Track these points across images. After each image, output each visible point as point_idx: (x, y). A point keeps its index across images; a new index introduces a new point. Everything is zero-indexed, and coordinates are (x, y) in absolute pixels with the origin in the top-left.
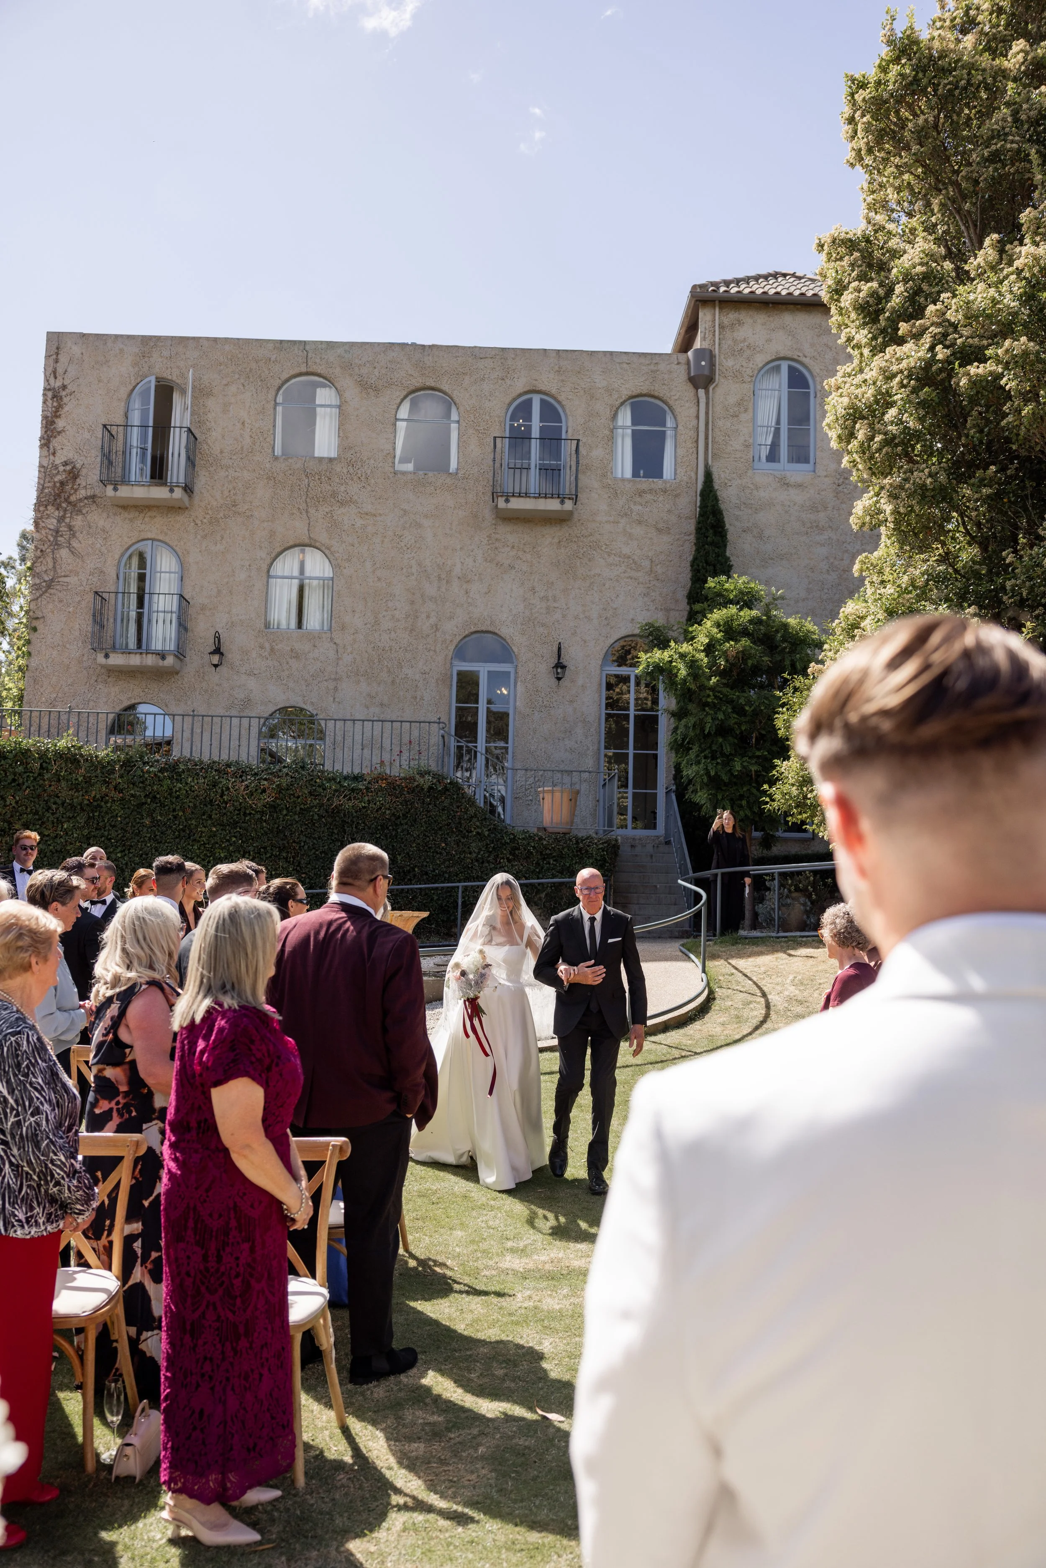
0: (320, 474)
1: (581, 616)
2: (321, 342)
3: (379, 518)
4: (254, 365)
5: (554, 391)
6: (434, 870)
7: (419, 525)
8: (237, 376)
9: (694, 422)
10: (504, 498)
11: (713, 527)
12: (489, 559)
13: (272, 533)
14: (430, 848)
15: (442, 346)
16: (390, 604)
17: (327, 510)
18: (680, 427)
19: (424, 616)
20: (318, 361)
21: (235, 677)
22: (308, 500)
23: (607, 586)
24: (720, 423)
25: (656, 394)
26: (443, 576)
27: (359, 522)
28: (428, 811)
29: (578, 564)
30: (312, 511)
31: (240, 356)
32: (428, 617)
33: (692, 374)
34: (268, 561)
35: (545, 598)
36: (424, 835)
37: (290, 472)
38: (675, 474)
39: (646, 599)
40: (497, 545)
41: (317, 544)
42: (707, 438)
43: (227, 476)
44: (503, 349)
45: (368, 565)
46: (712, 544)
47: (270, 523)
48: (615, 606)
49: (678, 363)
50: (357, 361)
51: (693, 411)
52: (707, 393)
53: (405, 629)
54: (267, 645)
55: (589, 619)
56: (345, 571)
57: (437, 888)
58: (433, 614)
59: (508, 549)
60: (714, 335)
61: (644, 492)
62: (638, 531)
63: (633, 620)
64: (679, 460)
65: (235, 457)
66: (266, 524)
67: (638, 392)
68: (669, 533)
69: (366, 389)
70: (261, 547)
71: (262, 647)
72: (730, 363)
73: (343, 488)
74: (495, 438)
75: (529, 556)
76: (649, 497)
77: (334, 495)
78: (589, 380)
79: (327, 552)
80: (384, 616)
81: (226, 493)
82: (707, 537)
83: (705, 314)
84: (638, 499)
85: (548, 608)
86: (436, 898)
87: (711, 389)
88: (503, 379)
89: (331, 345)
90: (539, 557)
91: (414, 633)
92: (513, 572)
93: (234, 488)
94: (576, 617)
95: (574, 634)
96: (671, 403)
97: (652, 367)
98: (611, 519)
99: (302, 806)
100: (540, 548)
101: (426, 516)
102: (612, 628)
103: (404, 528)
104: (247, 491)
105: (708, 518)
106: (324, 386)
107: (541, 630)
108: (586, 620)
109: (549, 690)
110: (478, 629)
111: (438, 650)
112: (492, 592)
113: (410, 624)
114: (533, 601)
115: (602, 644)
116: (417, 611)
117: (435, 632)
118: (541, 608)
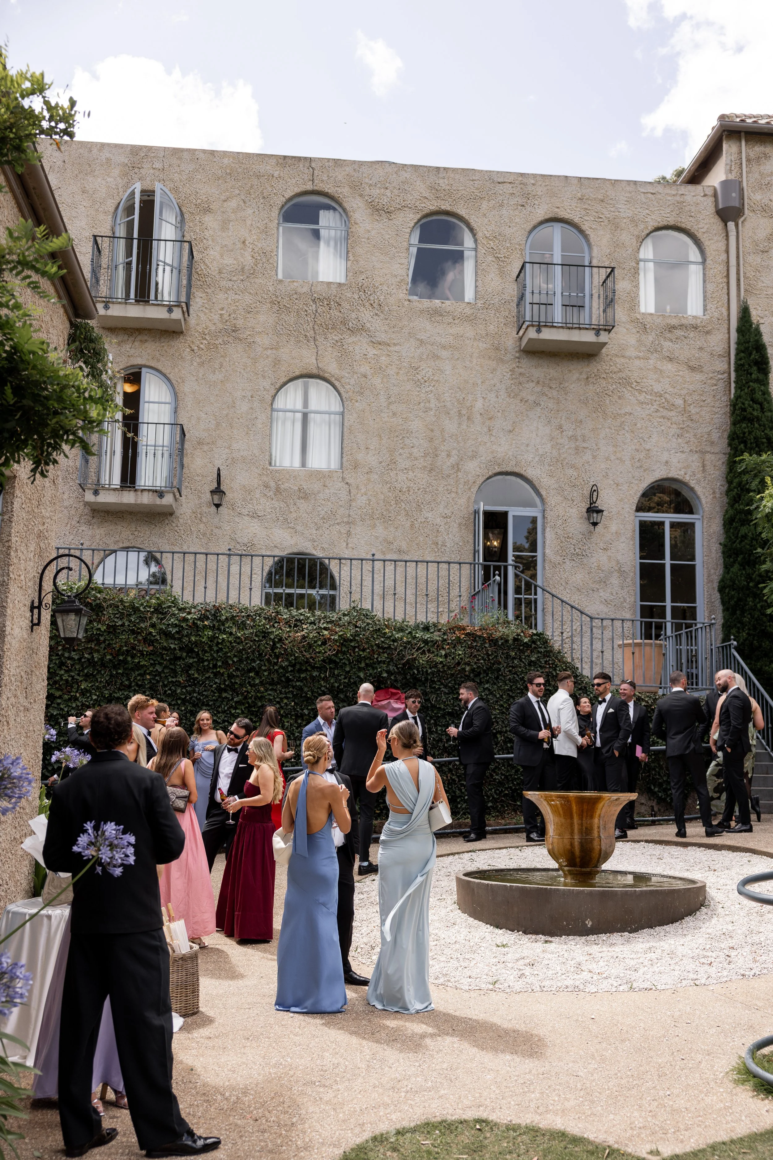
0: (328, 299)
1: (613, 458)
2: (329, 160)
3: (392, 348)
4: (255, 182)
5: (576, 220)
7: (436, 357)
8: (237, 192)
9: (724, 256)
10: (535, 328)
11: (756, 363)
12: (512, 395)
13: (277, 362)
15: (457, 169)
16: (407, 441)
17: (336, 338)
18: (708, 261)
19: (444, 454)
20: (325, 178)
21: (237, 519)
22: (316, 327)
23: (639, 425)
24: (750, 259)
25: (683, 226)
26: (464, 412)
27: (372, 352)
29: (608, 402)
30: (320, 339)
31: (239, 170)
32: (448, 456)
33: (720, 207)
34: (273, 392)
35: (573, 438)
37: (295, 296)
38: (705, 310)
39: (680, 440)
40: (521, 379)
41: (326, 375)
42: (738, 273)
43: (227, 299)
44: (522, 175)
45: (382, 399)
46: (757, 381)
47: (274, 352)
48: (647, 447)
49: (705, 195)
50: (367, 180)
51: (722, 246)
52: (737, 226)
53: (424, 468)
54: (272, 484)
55: (620, 460)
56: (357, 404)
58: (454, 452)
59: (532, 385)
60: (741, 168)
61: (674, 327)
62: (669, 367)
63: (667, 462)
64: (709, 295)
65: (235, 279)
66: (270, 351)
67: (665, 223)
68: (702, 372)
69: (377, 210)
70: (264, 377)
71: (267, 486)
72: (758, 197)
73: (354, 315)
74: (525, 262)
75: (555, 393)
76: (679, 333)
77: (344, 323)
78: (612, 209)
79: (337, 384)
80: (400, 454)
81: (226, 317)
82: (751, 374)
83: (730, 146)
84: (669, 335)
85: (577, 449)
87: (740, 222)
88: (523, 206)
89: (338, 163)
90: (566, 394)
91: (434, 473)
92: (539, 409)
93: (235, 312)
94: (607, 459)
95: (606, 476)
96: (699, 235)
97: (678, 198)
98: (641, 354)
99: (367, 661)
100: (567, 384)
101: (444, 347)
102: (645, 470)
103: (421, 359)
104: (248, 315)
105: (750, 354)
106: (328, 207)
107: (571, 472)
108: (617, 462)
109: (581, 536)
110: (504, 470)
111: (460, 492)
112: (516, 430)
113: (429, 462)
114: (560, 441)
115: (636, 488)
116: (436, 449)
117: (457, 472)
118: (570, 448)
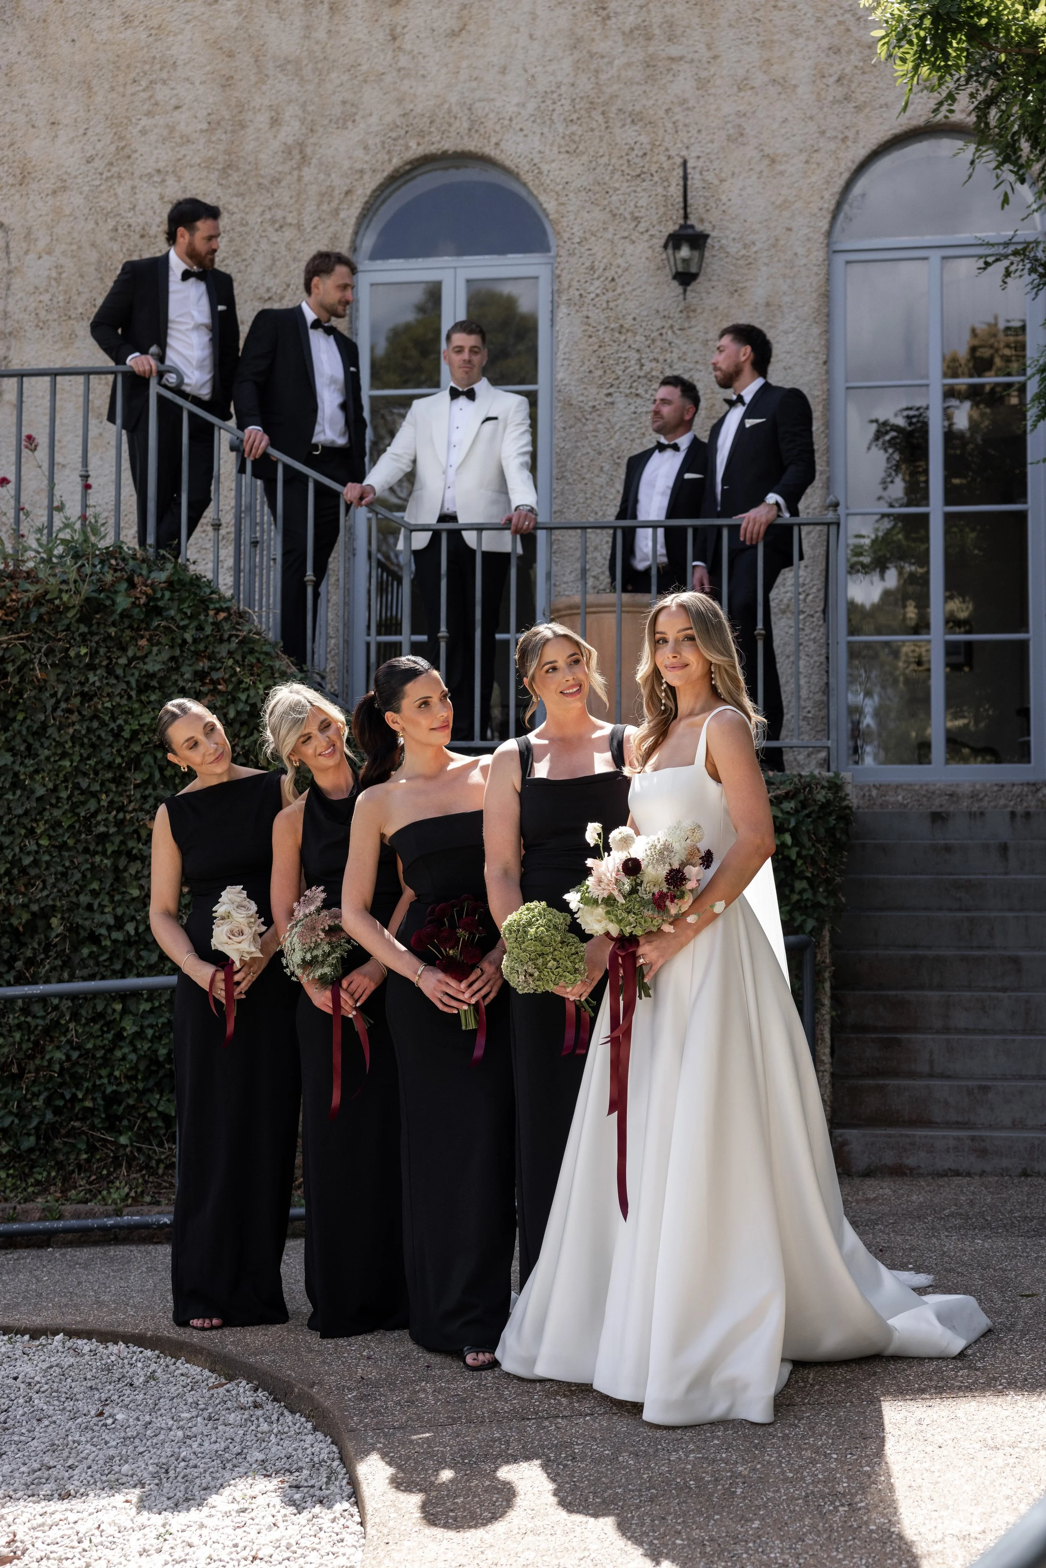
1: (759, 79)
6: (119, 924)
16: (162, 93)
19: (263, 119)
32: (275, 122)
35: (641, 33)
53: (208, 164)
55: (783, 84)
57: (135, 994)
58: (290, 111)
80: (143, 132)
85: (649, 64)
86: (130, 1027)
91: (235, 177)
94: (743, 85)
95: (738, 137)
102: (858, 109)
107: (628, 135)
108: (773, 90)
109: (658, 323)
110: (433, 149)
111: (308, 225)
112: (471, 27)
113: (222, 147)
114: (601, 46)
115: (830, 164)
116: (241, 107)
117: (299, 168)
118: (629, 65)
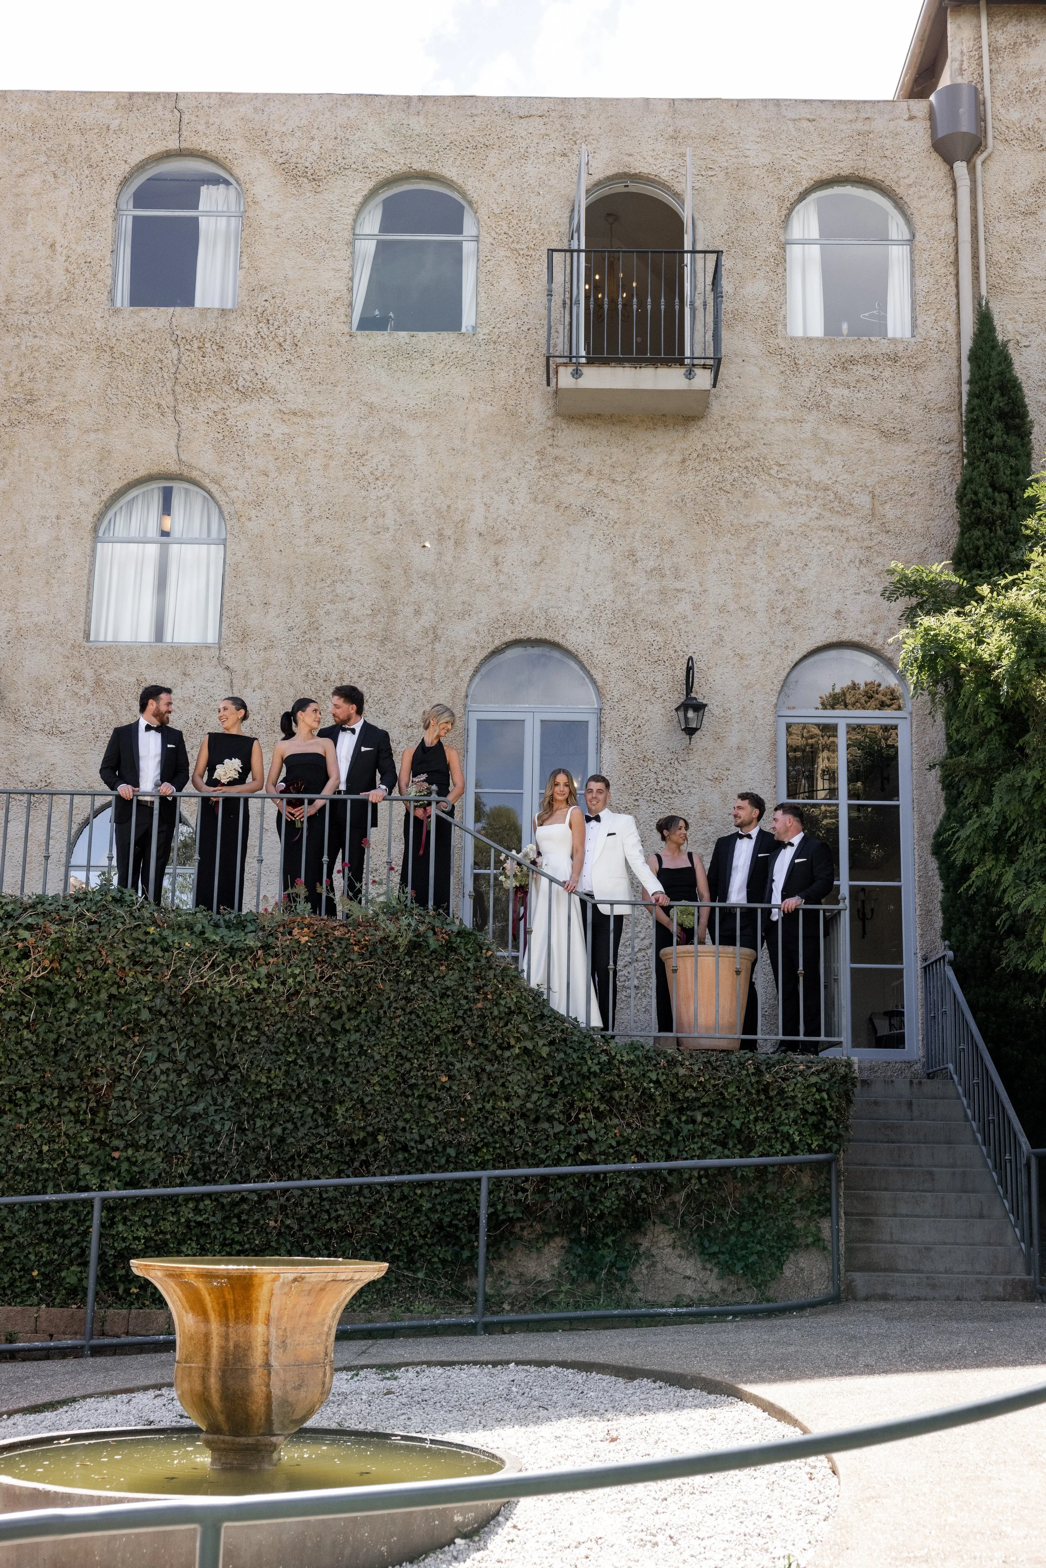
0: (201, 338)
1: (732, 607)
2: (209, 95)
3: (317, 422)
4: (76, 139)
5: (665, 176)
6: (422, 1141)
7: (398, 433)
8: (43, 159)
9: (949, 226)
10: (570, 369)
11: (1002, 416)
12: (541, 497)
13: (105, 454)
14: (412, 1087)
15: (443, 97)
16: (340, 589)
17: (214, 407)
18: (918, 237)
19: (409, 610)
20: (201, 128)
21: (21, 739)
22: (178, 389)
23: (784, 545)
24: (1000, 228)
25: (869, 175)
26: (448, 532)
27: (279, 430)
28: (408, 1000)
29: (723, 503)
30: (185, 410)
31: (50, 122)
32: (417, 612)
33: (941, 134)
34: (96, 508)
35: (657, 572)
36: (399, 1055)
37: (142, 336)
38: (914, 326)
39: (864, 570)
40: (558, 467)
41: (195, 474)
42: (975, 256)
43: (18, 346)
44: (564, 101)
45: (297, 511)
46: (1003, 448)
47: (101, 435)
48: (800, 586)
49: (911, 118)
50: (277, 127)
51: (945, 207)
52: (972, 171)
53: (371, 636)
54: (88, 674)
55: (749, 611)
56: (249, 524)
57: (429, 1183)
58: (428, 606)
59: (578, 477)
60: (980, 64)
61: (852, 361)
62: (842, 436)
63: (838, 612)
64: (920, 300)
65: (34, 310)
66: (93, 436)
67: (833, 172)
68: (906, 441)
69: (294, 177)
70: (81, 482)
71: (77, 678)
72: (1014, 115)
73: (246, 365)
74: (551, 251)
75: (622, 490)
76: (862, 370)
77: (228, 379)
78: (734, 153)
79: (213, 488)
80: (327, 613)
81: (15, 377)
82: (991, 437)
83: (959, 27)
84: (841, 376)
85: (663, 592)
86: (426, 1206)
87: (979, 161)
88: (564, 155)
89: (226, 99)
90: (643, 492)
91: (390, 646)
92: (590, 521)
93: (31, 369)
94: (723, 609)
95: (720, 641)
96: (900, 191)
97: (859, 126)
98: (788, 414)
99: (114, 991)
100: (644, 474)
101: (413, 416)
102: (795, 629)
103: (369, 440)
104: (56, 374)
105: (991, 399)
106: (216, 180)
107: (649, 635)
108: (741, 614)
109: (669, 756)
110: (522, 636)
111: (437, 678)
112: (548, 561)
113: (381, 626)
114: (632, 579)
115: (778, 662)
116: (394, 601)
117: (432, 642)
118: (649, 592)
